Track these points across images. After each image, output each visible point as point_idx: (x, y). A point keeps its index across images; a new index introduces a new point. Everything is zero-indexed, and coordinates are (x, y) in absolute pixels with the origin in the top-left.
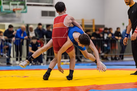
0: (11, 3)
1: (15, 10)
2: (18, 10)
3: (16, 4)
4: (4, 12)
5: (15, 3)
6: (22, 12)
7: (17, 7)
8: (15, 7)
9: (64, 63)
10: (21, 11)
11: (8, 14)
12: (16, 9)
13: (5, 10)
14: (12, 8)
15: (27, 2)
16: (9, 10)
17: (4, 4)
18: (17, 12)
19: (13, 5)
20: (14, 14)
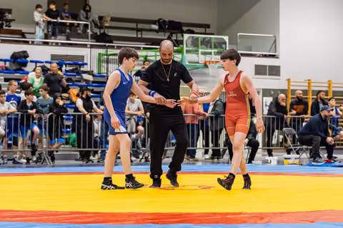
0: (200, 51)
1: (208, 64)
2: (213, 62)
3: (210, 53)
4: (187, 66)
5: (209, 51)
6: (219, 67)
7: (211, 58)
8: (208, 58)
10: (218, 65)
11: (195, 71)
12: (210, 62)
13: (189, 62)
14: (202, 59)
16: (198, 63)
17: (187, 51)
18: (210, 65)
19: (204, 54)
20: (205, 70)
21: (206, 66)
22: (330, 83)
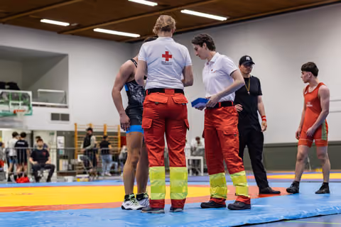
0: (11, 102)
1: (16, 112)
2: (20, 111)
3: (18, 104)
5: (17, 102)
6: (26, 115)
7: (19, 108)
8: (16, 108)
9: (81, 180)
10: (24, 113)
12: (18, 111)
13: (3, 111)
14: (12, 108)
15: (33, 101)
16: (9, 111)
18: (18, 113)
19: (14, 104)
20: (15, 118)
21: (15, 114)
22: (105, 126)
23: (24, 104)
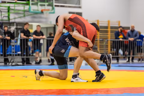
0: (39, 4)
1: (43, 11)
2: (46, 10)
3: (44, 5)
4: (32, 12)
5: (44, 3)
7: (45, 8)
8: (43, 8)
11: (36, 15)
12: (44, 10)
13: (33, 10)
14: (39, 8)
15: (55, 3)
17: (32, 4)
18: (45, 12)
19: (41, 5)
20: (42, 16)
21: (42, 12)
22: (109, 22)
23: (49, 5)
